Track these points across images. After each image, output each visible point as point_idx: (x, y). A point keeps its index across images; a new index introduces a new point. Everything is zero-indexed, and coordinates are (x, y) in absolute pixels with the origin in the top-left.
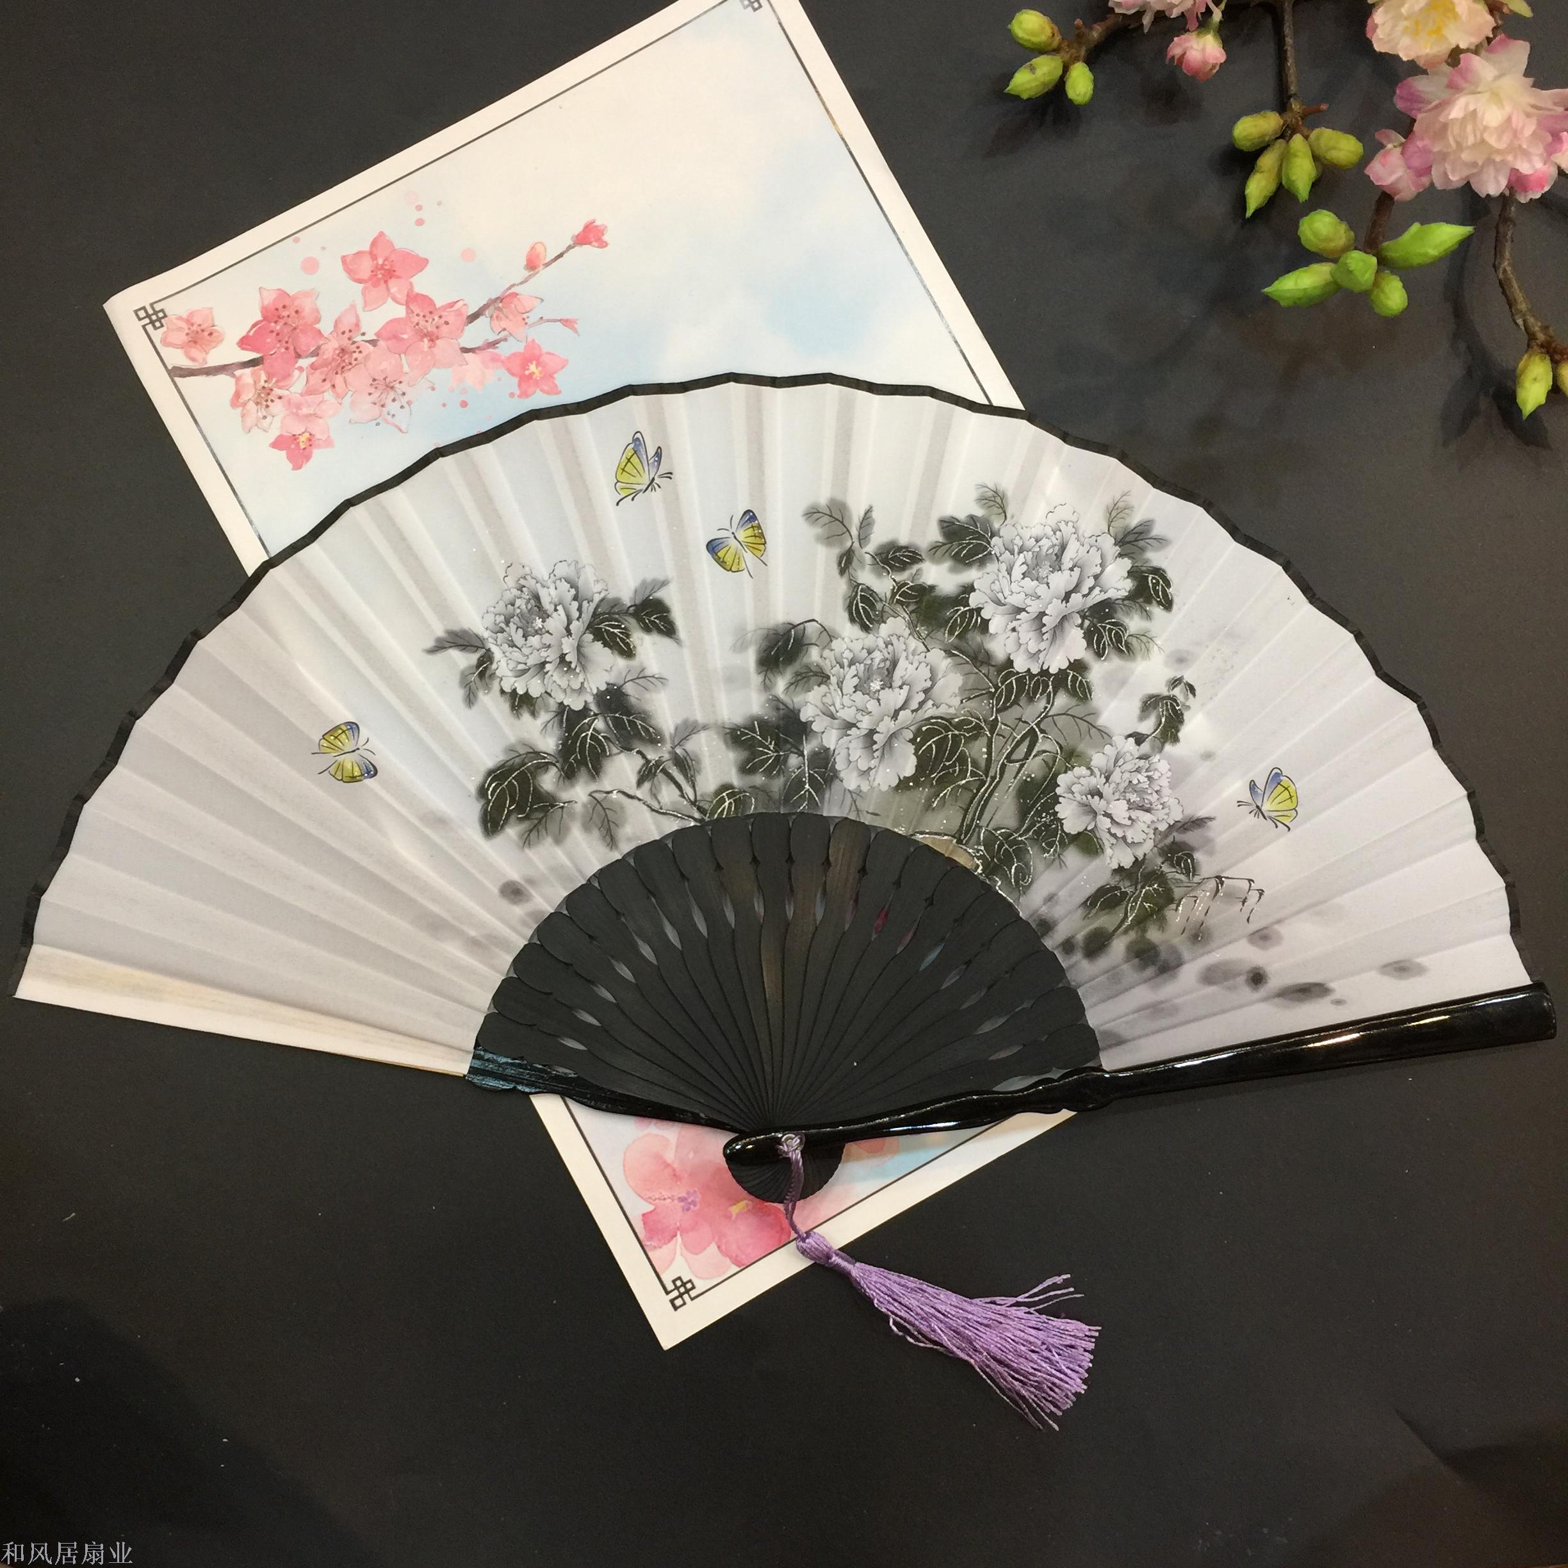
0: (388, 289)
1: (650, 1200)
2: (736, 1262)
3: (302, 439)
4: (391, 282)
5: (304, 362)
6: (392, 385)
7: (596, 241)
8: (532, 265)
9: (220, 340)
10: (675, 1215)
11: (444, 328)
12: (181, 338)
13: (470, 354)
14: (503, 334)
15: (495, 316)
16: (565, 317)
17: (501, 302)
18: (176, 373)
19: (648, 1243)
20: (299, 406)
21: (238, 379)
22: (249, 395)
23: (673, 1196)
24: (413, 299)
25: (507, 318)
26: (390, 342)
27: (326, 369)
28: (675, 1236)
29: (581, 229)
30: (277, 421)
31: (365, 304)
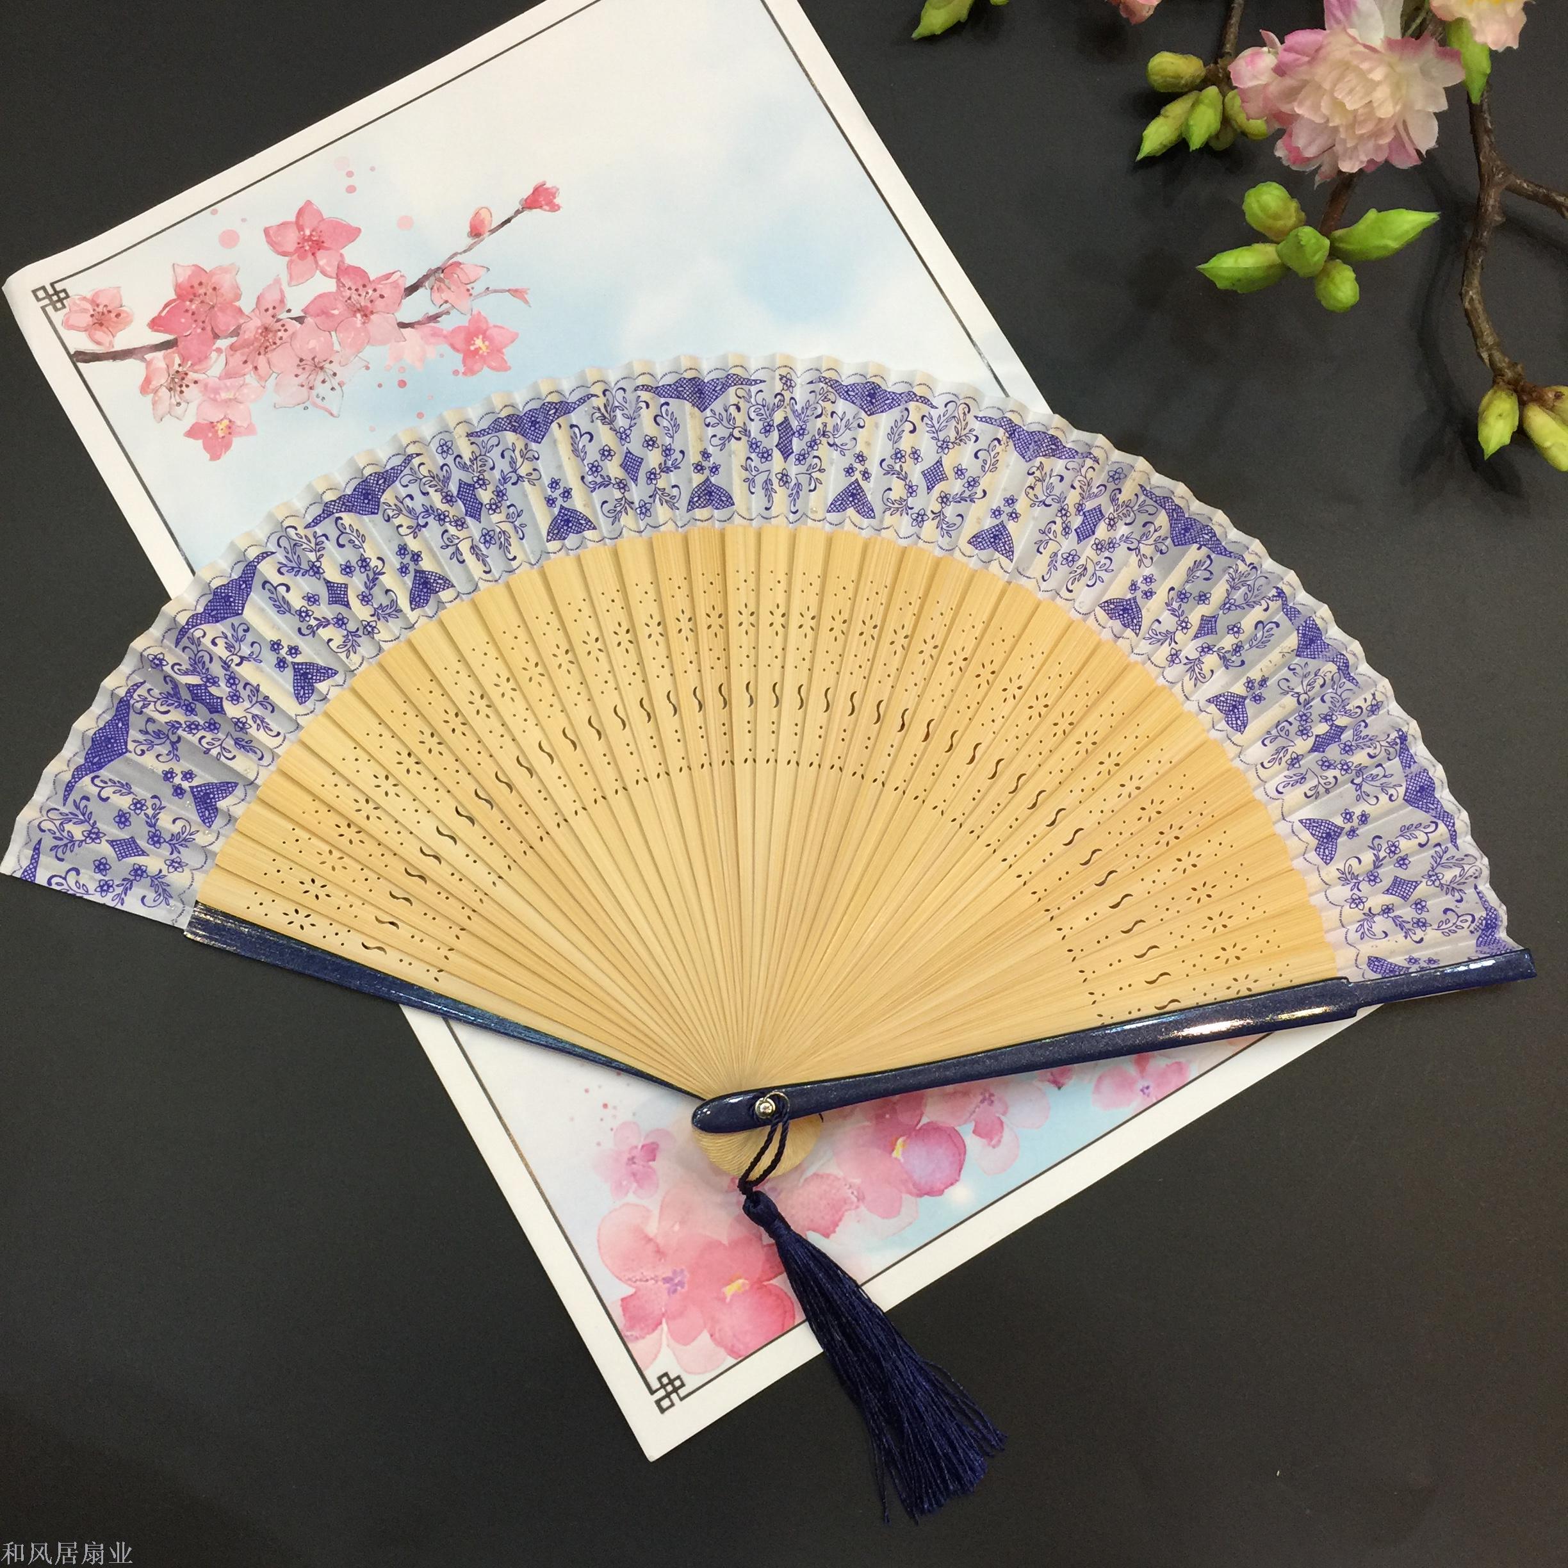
0: (316, 262)
1: (629, 1282)
2: (732, 1352)
3: (221, 426)
4: (319, 254)
5: (223, 343)
6: (321, 365)
7: (547, 204)
8: (476, 232)
9: (128, 321)
10: (659, 1298)
11: (379, 302)
12: (85, 320)
13: (409, 330)
14: (445, 306)
15: (435, 288)
16: (514, 288)
17: (442, 272)
18: (80, 358)
19: (628, 1333)
20: (216, 391)
21: (149, 364)
22: (162, 379)
23: (656, 1276)
24: (344, 272)
25: (449, 289)
26: (319, 320)
27: (246, 350)
28: (661, 1323)
29: (531, 191)
30: (193, 407)
31: (291, 278)
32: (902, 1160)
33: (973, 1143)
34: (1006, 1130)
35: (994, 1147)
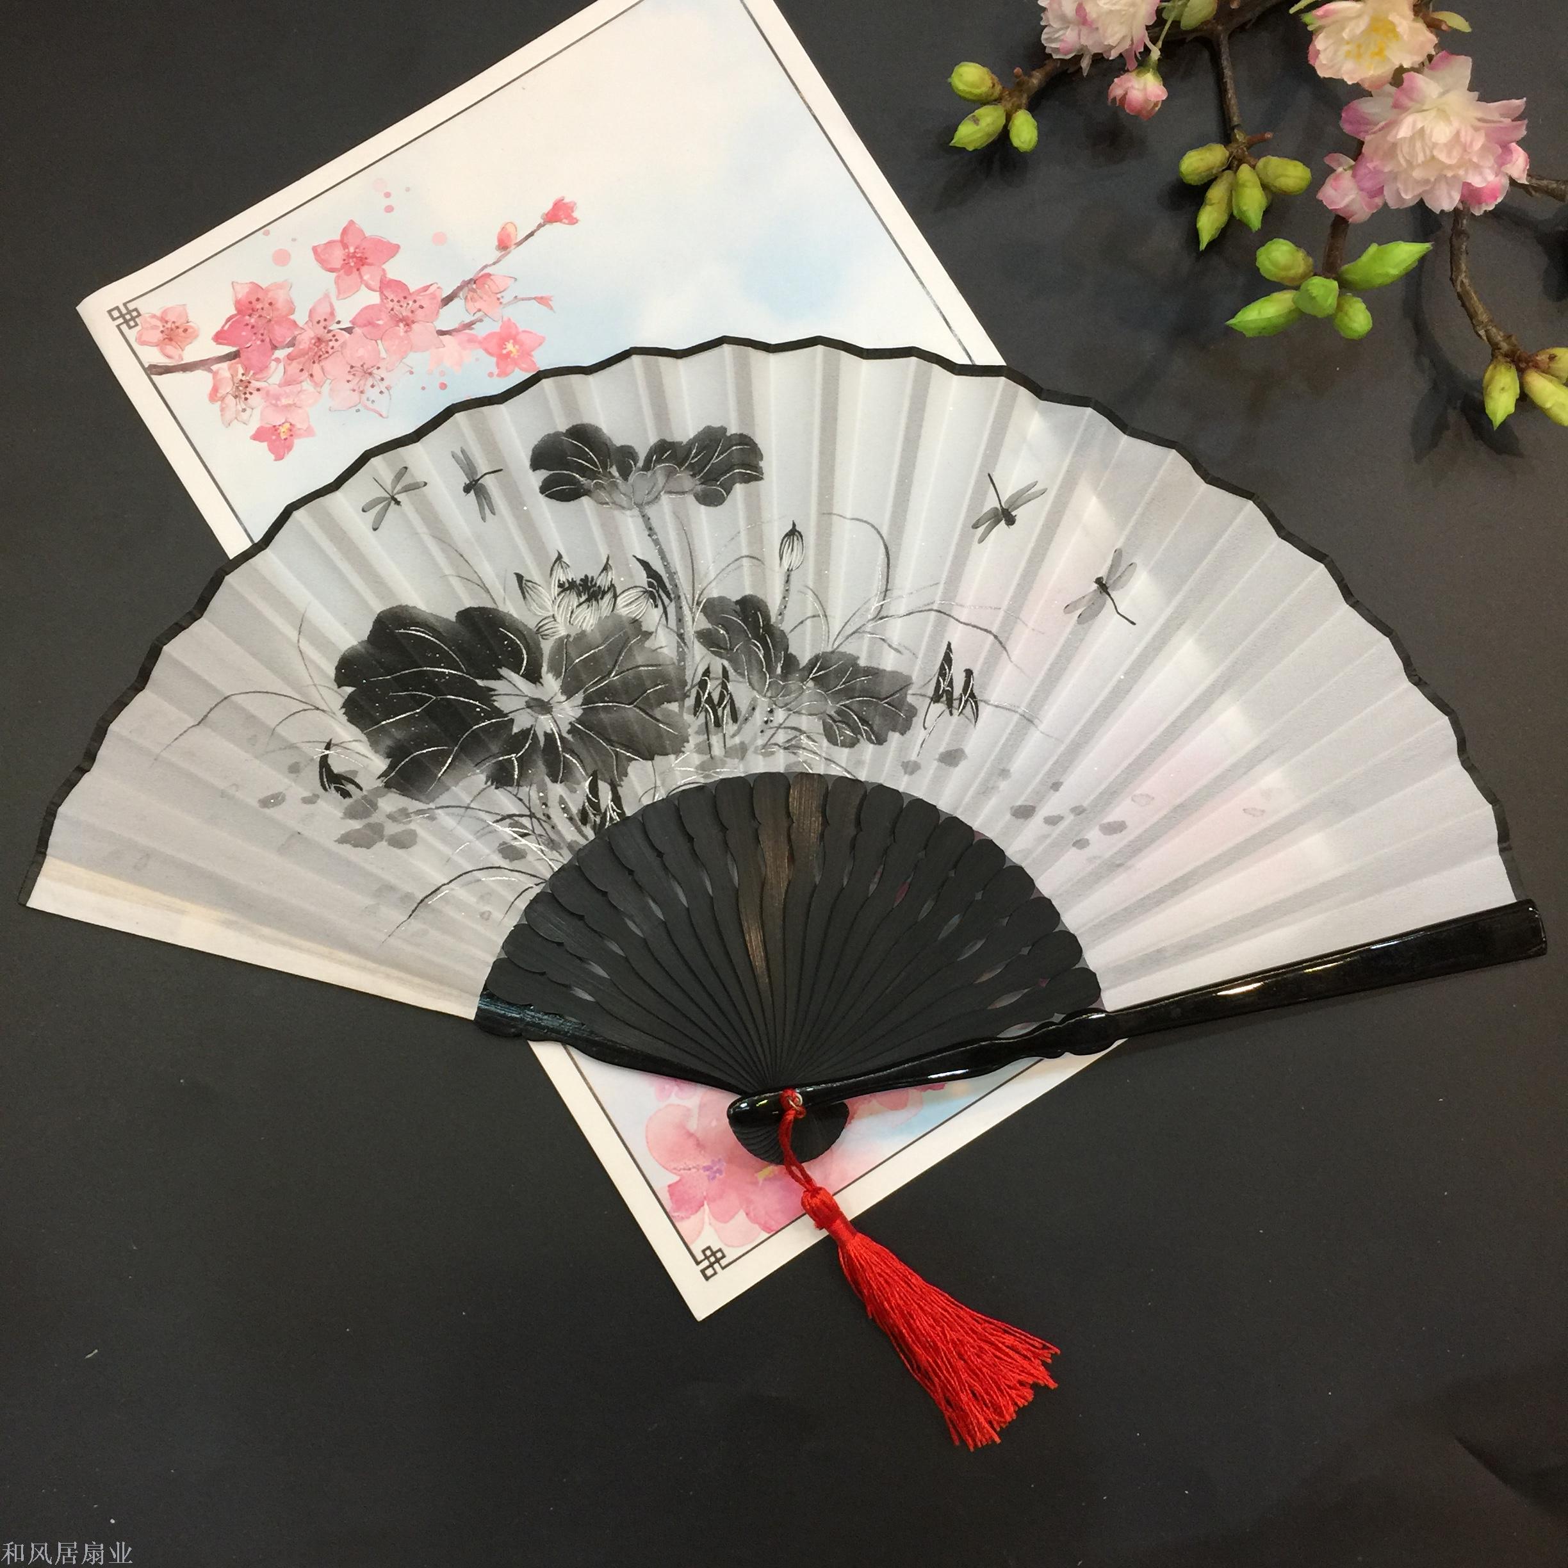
0: (361, 277)
1: (674, 1171)
2: (766, 1228)
3: (282, 429)
4: (364, 269)
5: (281, 354)
6: (369, 371)
7: (566, 218)
8: (504, 245)
9: (195, 336)
10: (701, 1184)
11: (420, 312)
12: (157, 336)
13: (447, 337)
14: (479, 314)
15: (469, 297)
16: (540, 295)
17: (475, 283)
18: (153, 370)
19: (676, 1214)
20: (277, 398)
21: (215, 374)
22: (227, 388)
23: (698, 1165)
24: (387, 285)
25: (481, 298)
26: (365, 328)
27: (302, 359)
28: (703, 1205)
29: (551, 207)
30: (257, 413)
31: (339, 292)
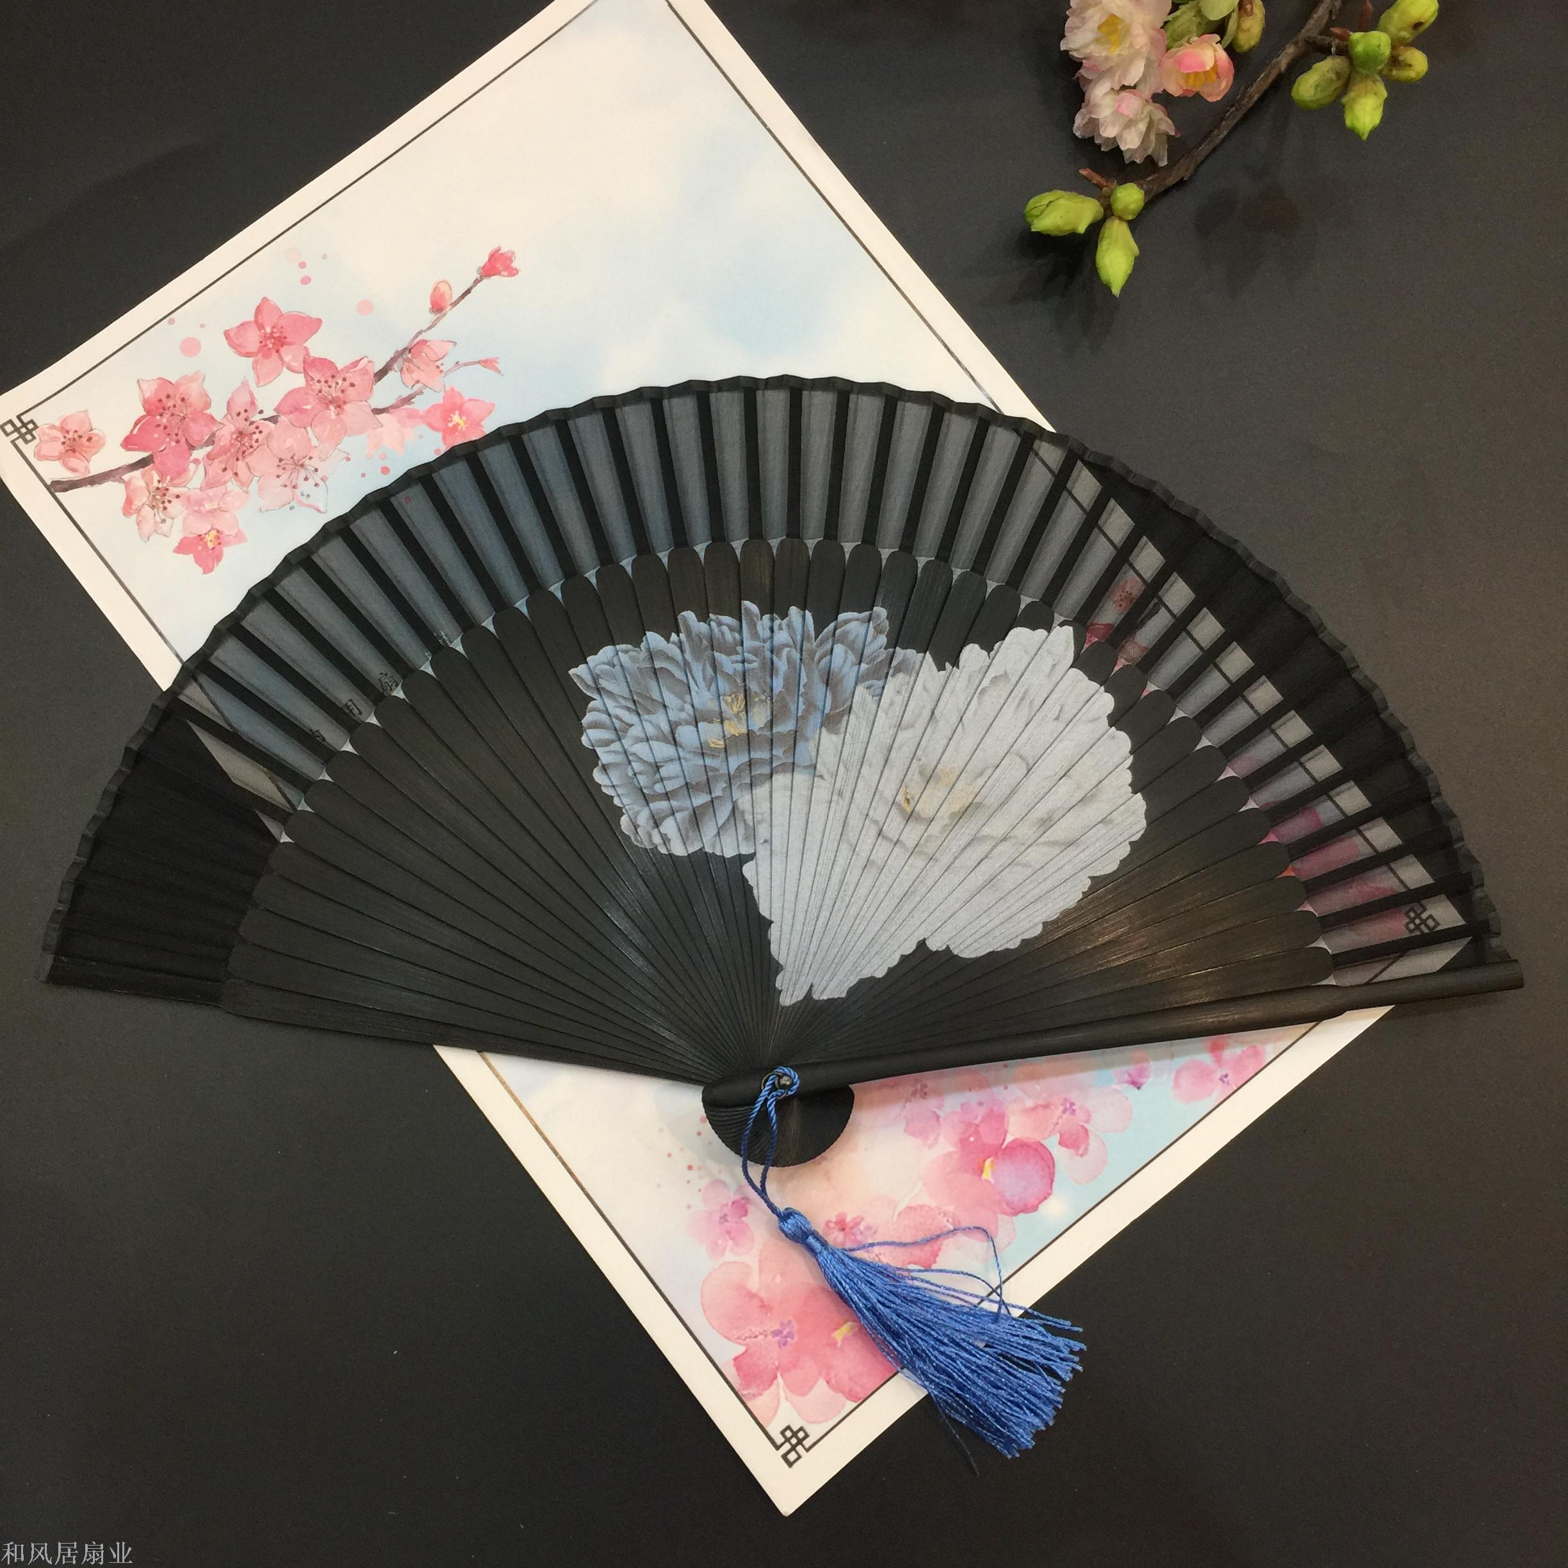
0: (281, 359)
1: (739, 1341)
2: (851, 1396)
3: (209, 538)
4: (283, 350)
5: (199, 454)
6: (301, 462)
7: (504, 270)
8: (438, 307)
9: (101, 444)
10: (771, 1353)
11: (350, 390)
12: (57, 448)
13: (384, 415)
14: (417, 387)
15: (405, 369)
16: (483, 357)
17: (410, 352)
18: (57, 487)
19: (745, 1392)
20: (200, 503)
22: (142, 499)
23: (765, 1331)
24: (311, 365)
25: (419, 368)
26: (292, 415)
27: (225, 457)
28: (775, 1377)
29: (486, 259)
30: (178, 523)
31: (258, 378)
32: (992, 1181)
33: (1060, 1154)
34: (1091, 1137)
35: (1082, 1155)
